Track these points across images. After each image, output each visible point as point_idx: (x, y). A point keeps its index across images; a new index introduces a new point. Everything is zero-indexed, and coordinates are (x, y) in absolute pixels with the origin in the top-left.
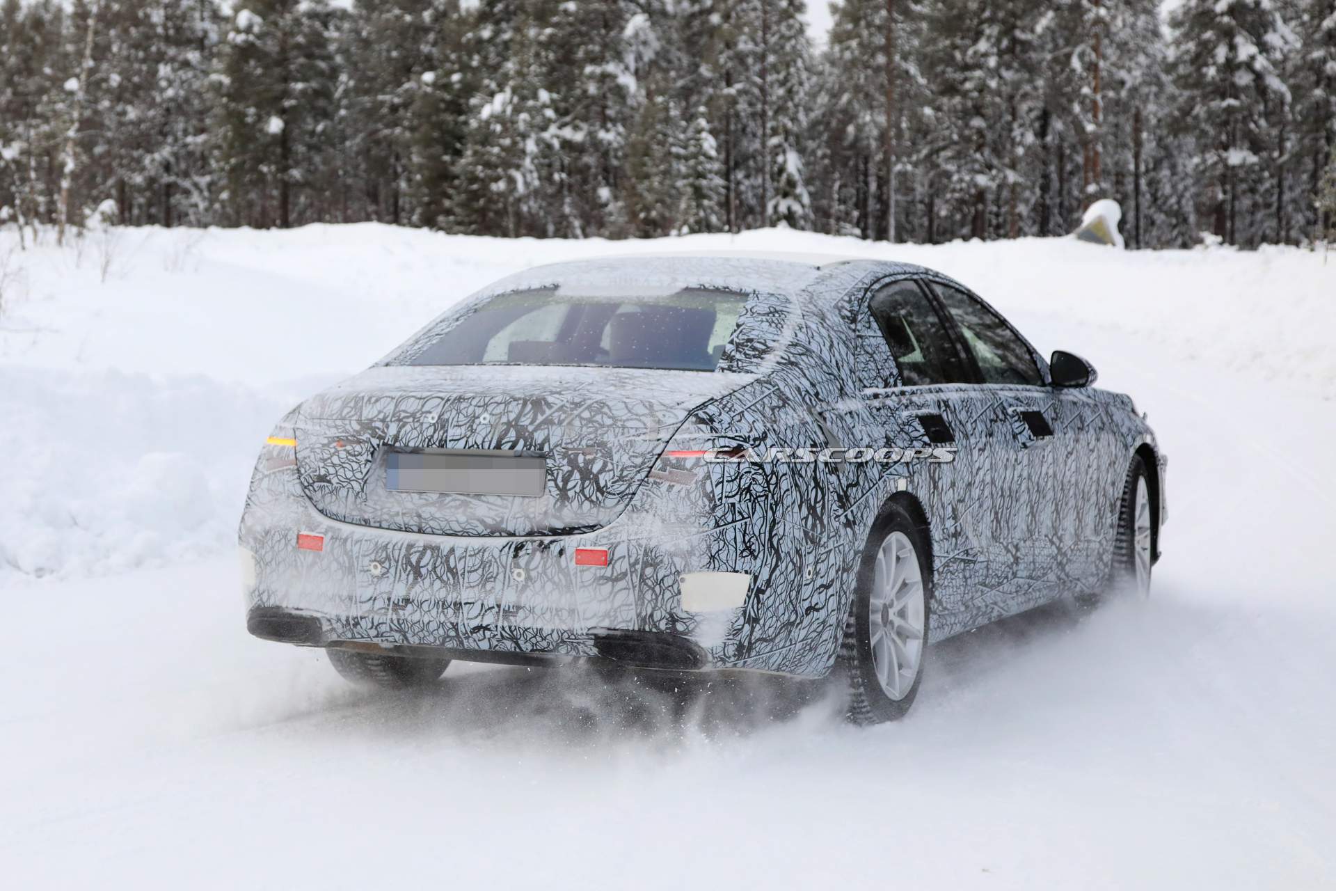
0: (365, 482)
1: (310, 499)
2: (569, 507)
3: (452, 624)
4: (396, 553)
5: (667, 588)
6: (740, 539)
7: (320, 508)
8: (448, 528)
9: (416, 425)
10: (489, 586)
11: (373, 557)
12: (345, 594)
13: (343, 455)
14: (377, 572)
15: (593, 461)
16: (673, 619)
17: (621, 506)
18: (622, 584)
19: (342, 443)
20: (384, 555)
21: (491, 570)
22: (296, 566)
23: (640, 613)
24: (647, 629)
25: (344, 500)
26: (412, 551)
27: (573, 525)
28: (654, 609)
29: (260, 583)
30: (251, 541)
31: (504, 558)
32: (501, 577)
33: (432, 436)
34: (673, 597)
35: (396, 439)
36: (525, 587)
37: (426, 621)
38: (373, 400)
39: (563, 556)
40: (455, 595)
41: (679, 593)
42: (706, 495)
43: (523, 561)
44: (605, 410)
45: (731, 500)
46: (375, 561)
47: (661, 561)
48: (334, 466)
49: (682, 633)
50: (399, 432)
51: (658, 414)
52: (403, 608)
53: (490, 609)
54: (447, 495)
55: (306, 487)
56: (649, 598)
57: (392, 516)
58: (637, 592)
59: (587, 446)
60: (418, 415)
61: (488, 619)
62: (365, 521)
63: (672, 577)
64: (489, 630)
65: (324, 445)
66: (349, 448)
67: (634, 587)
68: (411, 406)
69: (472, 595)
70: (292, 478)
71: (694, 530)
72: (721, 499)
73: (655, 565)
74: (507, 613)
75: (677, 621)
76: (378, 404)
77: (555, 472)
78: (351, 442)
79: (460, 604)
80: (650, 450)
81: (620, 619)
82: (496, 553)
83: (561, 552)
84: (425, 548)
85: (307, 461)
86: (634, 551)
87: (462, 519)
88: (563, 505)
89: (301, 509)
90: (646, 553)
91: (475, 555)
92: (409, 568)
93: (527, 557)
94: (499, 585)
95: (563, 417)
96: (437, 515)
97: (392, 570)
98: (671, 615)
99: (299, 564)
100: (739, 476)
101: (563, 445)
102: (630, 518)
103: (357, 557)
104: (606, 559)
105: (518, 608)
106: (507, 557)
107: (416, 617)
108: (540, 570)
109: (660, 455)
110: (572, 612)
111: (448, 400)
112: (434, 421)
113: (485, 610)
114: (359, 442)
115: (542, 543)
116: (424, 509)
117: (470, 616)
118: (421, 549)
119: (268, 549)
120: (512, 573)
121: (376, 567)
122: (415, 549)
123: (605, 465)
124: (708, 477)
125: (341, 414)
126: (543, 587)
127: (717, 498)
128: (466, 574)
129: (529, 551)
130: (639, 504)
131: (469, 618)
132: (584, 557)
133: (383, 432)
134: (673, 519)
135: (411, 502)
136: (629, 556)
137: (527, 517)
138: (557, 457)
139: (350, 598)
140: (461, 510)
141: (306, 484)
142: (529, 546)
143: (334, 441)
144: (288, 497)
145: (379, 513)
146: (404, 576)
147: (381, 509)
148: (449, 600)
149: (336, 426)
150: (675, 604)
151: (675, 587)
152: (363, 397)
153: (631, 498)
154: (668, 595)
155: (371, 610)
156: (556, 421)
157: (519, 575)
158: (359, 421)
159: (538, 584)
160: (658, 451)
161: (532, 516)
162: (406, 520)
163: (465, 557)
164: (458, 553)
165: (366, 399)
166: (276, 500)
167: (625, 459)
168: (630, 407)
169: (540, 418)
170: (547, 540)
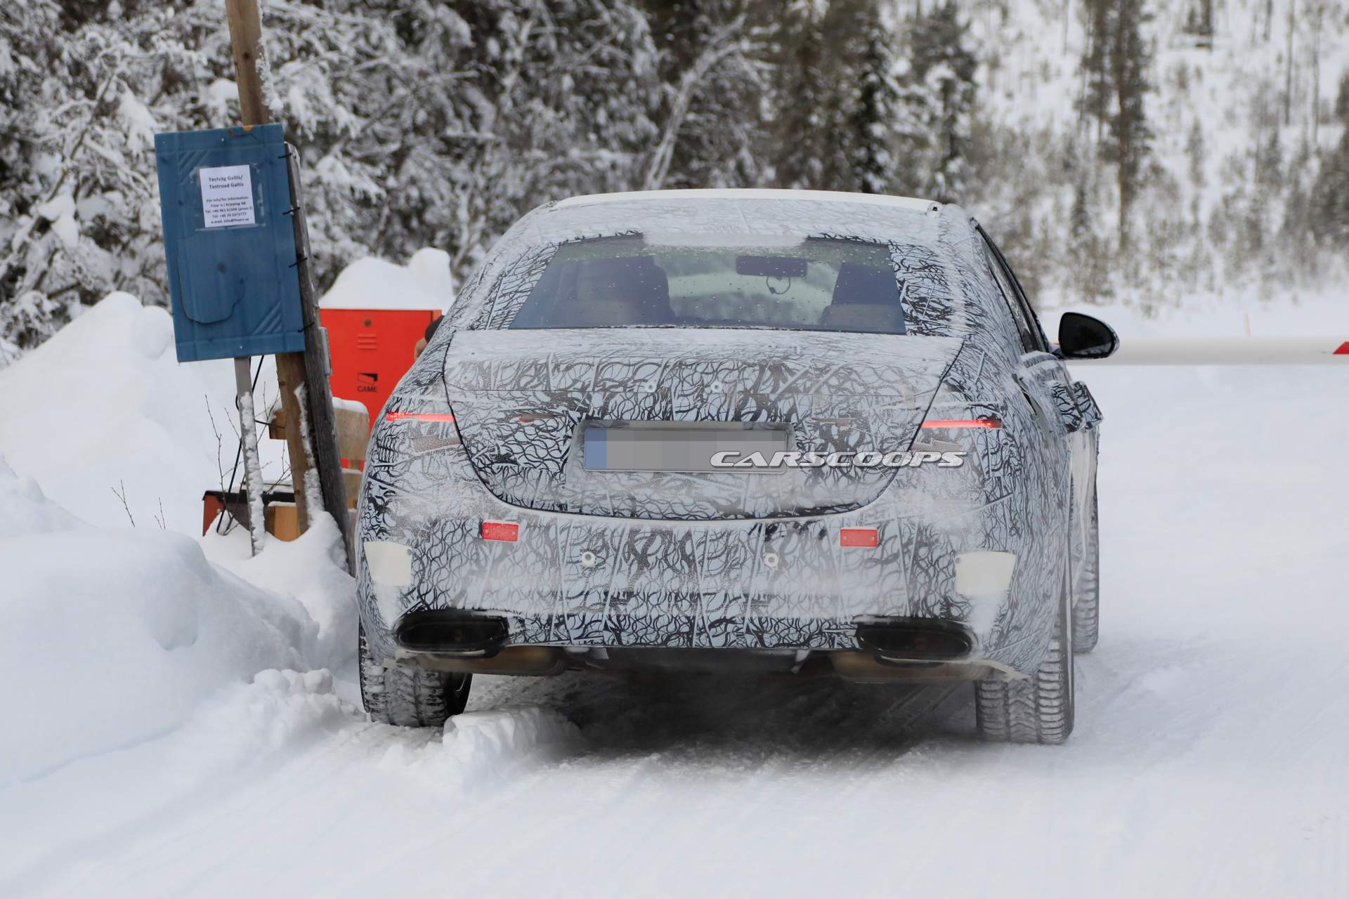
0: (565, 462)
1: (485, 482)
2: (823, 484)
3: (688, 618)
4: (616, 541)
5: (942, 570)
6: (1008, 517)
7: (499, 493)
8: (670, 511)
9: (629, 395)
10: (733, 574)
11: (585, 546)
12: (546, 589)
13: (530, 430)
14: (590, 563)
15: (848, 433)
16: (948, 604)
17: (884, 482)
18: (893, 566)
19: (528, 417)
20: (600, 543)
21: (737, 555)
22: (477, 561)
23: (913, 597)
24: (920, 615)
25: (534, 483)
26: (638, 537)
27: (826, 504)
28: (927, 593)
29: (421, 582)
30: (409, 535)
31: (753, 542)
32: (749, 563)
33: (653, 408)
34: (947, 579)
35: (604, 410)
36: (778, 574)
37: (654, 615)
38: (563, 367)
39: (825, 538)
40: (691, 585)
41: (954, 574)
42: (975, 468)
43: (777, 542)
44: (854, 376)
45: (997, 474)
46: (588, 550)
47: (937, 541)
48: (519, 443)
49: (957, 618)
50: (606, 404)
51: (910, 380)
52: (625, 603)
53: (735, 599)
54: (665, 475)
55: (481, 469)
56: (922, 582)
57: (597, 500)
58: (908, 576)
59: (840, 416)
60: (630, 384)
61: (734, 611)
62: (560, 506)
63: (948, 557)
64: (734, 622)
65: (500, 420)
66: (537, 422)
67: (906, 570)
68: (619, 373)
69: (713, 584)
70: (458, 459)
71: (968, 506)
72: (988, 472)
73: (929, 545)
74: (756, 603)
75: (952, 605)
76: (571, 372)
77: (807, 446)
78: (540, 417)
79: (699, 595)
80: (909, 419)
81: (889, 605)
82: (744, 537)
83: (823, 533)
84: (654, 534)
85: (478, 438)
86: (907, 530)
87: (688, 501)
88: (816, 482)
89: (477, 495)
90: (920, 532)
91: (717, 539)
92: (632, 557)
93: (781, 540)
94: (746, 572)
95: (808, 384)
96: (655, 497)
97: (610, 560)
98: (946, 599)
99: (482, 556)
100: (1000, 448)
101: (813, 416)
102: (896, 495)
103: (564, 547)
104: (875, 538)
105: (770, 597)
106: (758, 540)
107: (641, 612)
108: (797, 553)
109: (920, 425)
110: (834, 599)
111: (666, 367)
112: (653, 390)
113: (728, 600)
114: (553, 416)
115: (796, 525)
116: (636, 491)
117: (710, 609)
118: (649, 535)
119: (437, 541)
120: (763, 558)
121: (588, 557)
122: (642, 535)
123: (862, 436)
124: (974, 449)
125: (518, 383)
126: (800, 572)
127: (985, 471)
128: (706, 561)
129: (784, 533)
130: (904, 479)
131: (710, 610)
132: (850, 538)
133: (584, 403)
134: (944, 495)
135: (618, 484)
136: (902, 536)
137: (769, 496)
138: (807, 429)
139: (554, 594)
140: (683, 491)
141: (481, 465)
142: (782, 527)
143: (515, 416)
144: (457, 481)
145: (580, 496)
146: (625, 566)
147: (583, 492)
148: (684, 591)
149: (513, 398)
150: (950, 587)
151: (950, 568)
152: (546, 365)
153: (895, 474)
154: (942, 577)
155: (583, 607)
156: (801, 389)
157: (771, 560)
158: (547, 392)
159: (793, 571)
160: (917, 421)
161: (775, 495)
162: (616, 503)
163: (705, 542)
164: (696, 537)
165: (551, 367)
166: (439, 485)
167: (883, 429)
168: (879, 373)
169: (783, 386)
170: (803, 520)
